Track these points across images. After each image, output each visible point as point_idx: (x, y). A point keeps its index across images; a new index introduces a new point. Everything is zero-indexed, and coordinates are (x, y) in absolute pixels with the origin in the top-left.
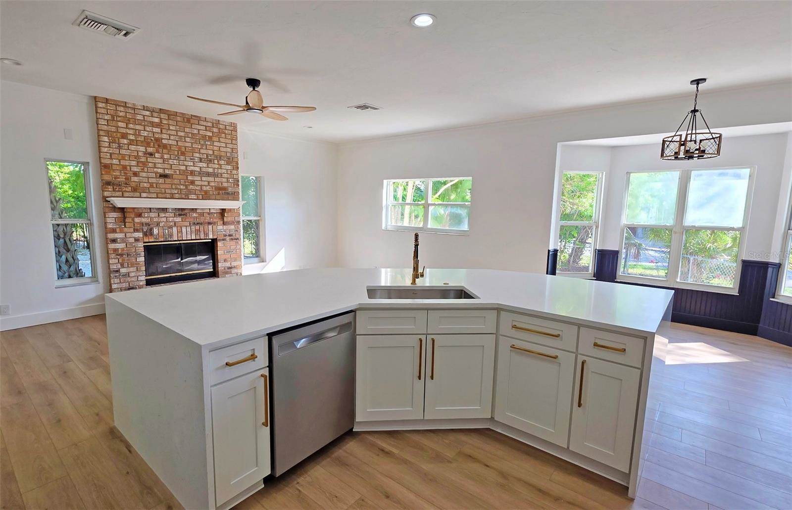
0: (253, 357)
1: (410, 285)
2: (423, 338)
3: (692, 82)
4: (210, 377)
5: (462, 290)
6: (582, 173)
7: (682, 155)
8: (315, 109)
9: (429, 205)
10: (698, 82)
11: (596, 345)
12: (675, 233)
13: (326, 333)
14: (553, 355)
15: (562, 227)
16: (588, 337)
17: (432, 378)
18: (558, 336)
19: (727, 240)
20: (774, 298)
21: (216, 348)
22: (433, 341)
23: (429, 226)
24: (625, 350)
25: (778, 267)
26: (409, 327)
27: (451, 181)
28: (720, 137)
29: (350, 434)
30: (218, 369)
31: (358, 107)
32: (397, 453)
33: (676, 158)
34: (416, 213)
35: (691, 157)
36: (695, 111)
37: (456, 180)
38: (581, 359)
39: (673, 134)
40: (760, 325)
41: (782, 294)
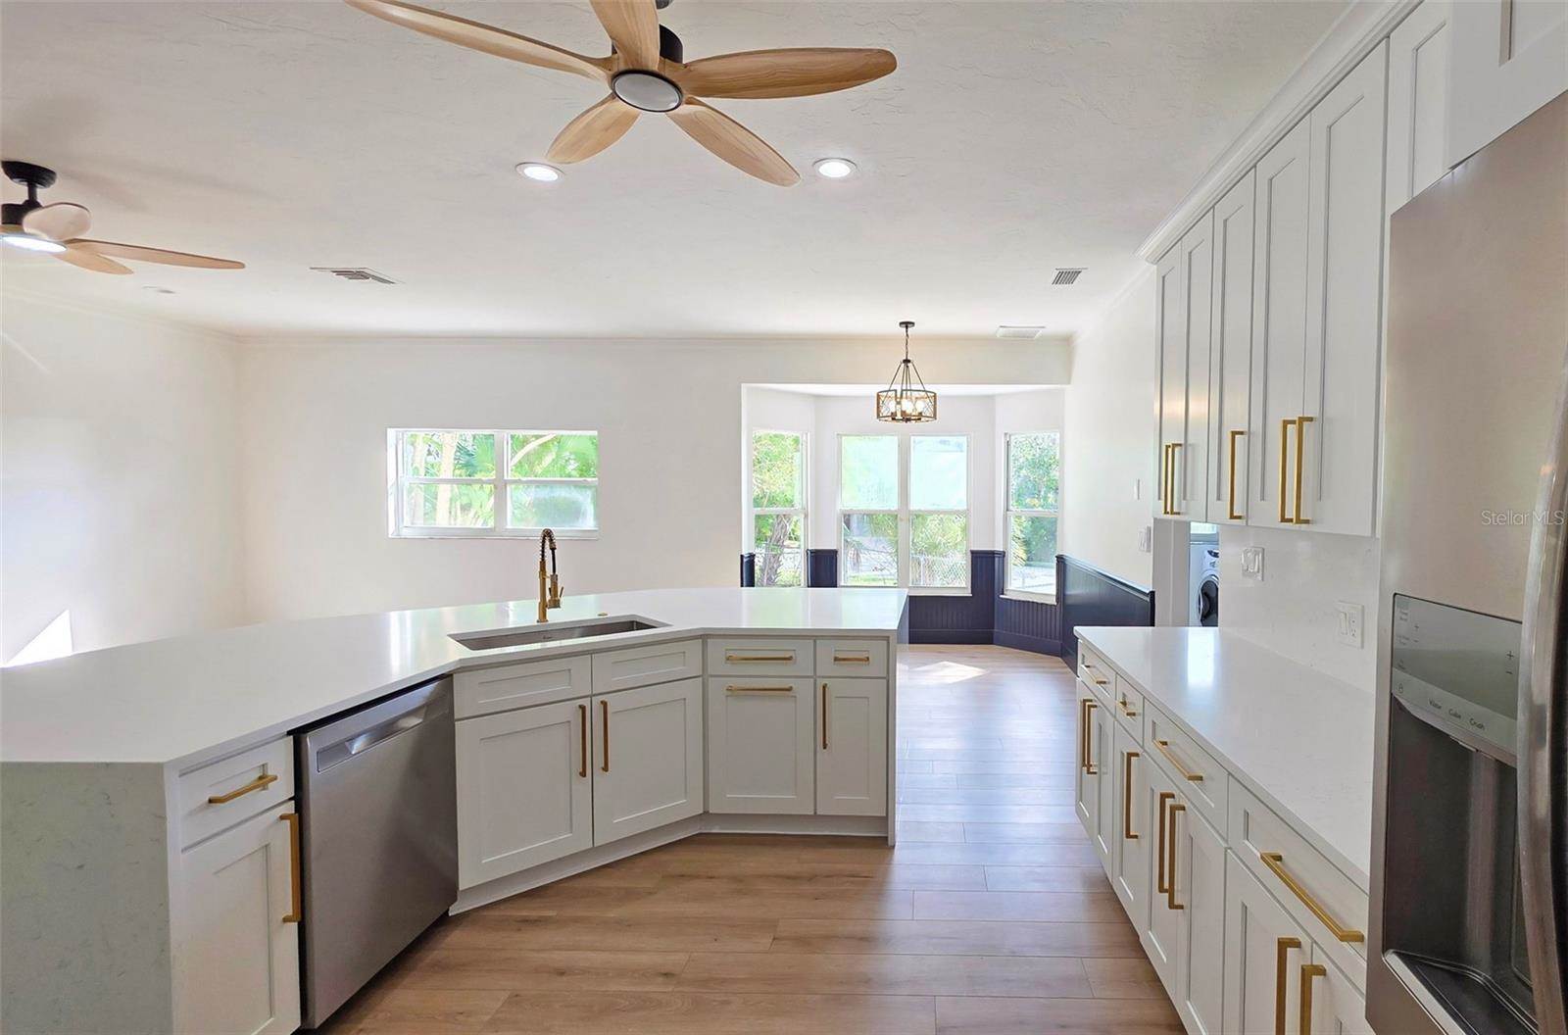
0: (263, 781)
1: (536, 624)
2: (586, 702)
3: (901, 324)
4: (179, 832)
5: (633, 622)
6: (773, 432)
7: (899, 417)
8: (242, 266)
9: (506, 483)
10: (907, 324)
11: (836, 659)
12: (901, 520)
13: (400, 721)
14: (787, 687)
15: (758, 517)
16: (827, 651)
17: (606, 769)
18: (790, 659)
19: (955, 528)
20: (1003, 594)
21: (190, 768)
22: (604, 704)
23: (510, 524)
24: (868, 658)
25: (1003, 555)
26: (559, 688)
27: (538, 437)
28: (935, 396)
29: (443, 921)
30: (191, 814)
31: (339, 273)
32: (555, 914)
33: (893, 419)
34: (465, 500)
35: (908, 420)
36: (907, 361)
37: (549, 435)
38: (821, 682)
39: (887, 388)
40: (996, 630)
41: (1009, 588)
